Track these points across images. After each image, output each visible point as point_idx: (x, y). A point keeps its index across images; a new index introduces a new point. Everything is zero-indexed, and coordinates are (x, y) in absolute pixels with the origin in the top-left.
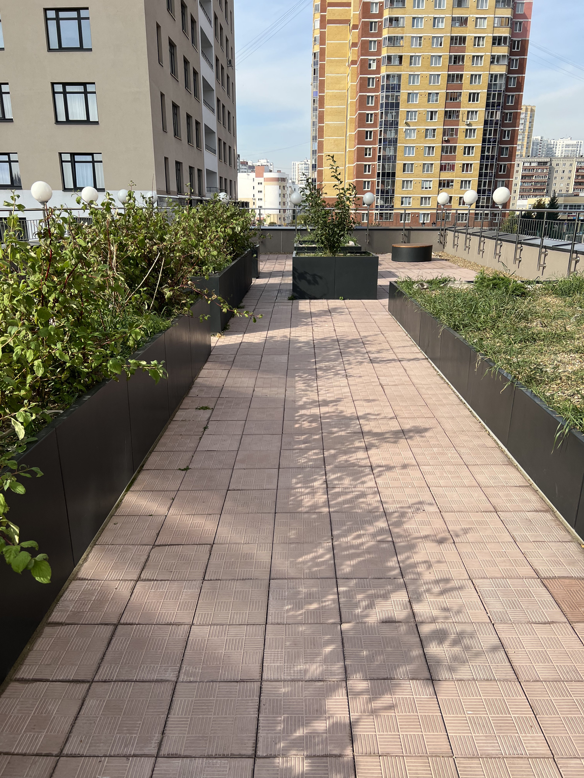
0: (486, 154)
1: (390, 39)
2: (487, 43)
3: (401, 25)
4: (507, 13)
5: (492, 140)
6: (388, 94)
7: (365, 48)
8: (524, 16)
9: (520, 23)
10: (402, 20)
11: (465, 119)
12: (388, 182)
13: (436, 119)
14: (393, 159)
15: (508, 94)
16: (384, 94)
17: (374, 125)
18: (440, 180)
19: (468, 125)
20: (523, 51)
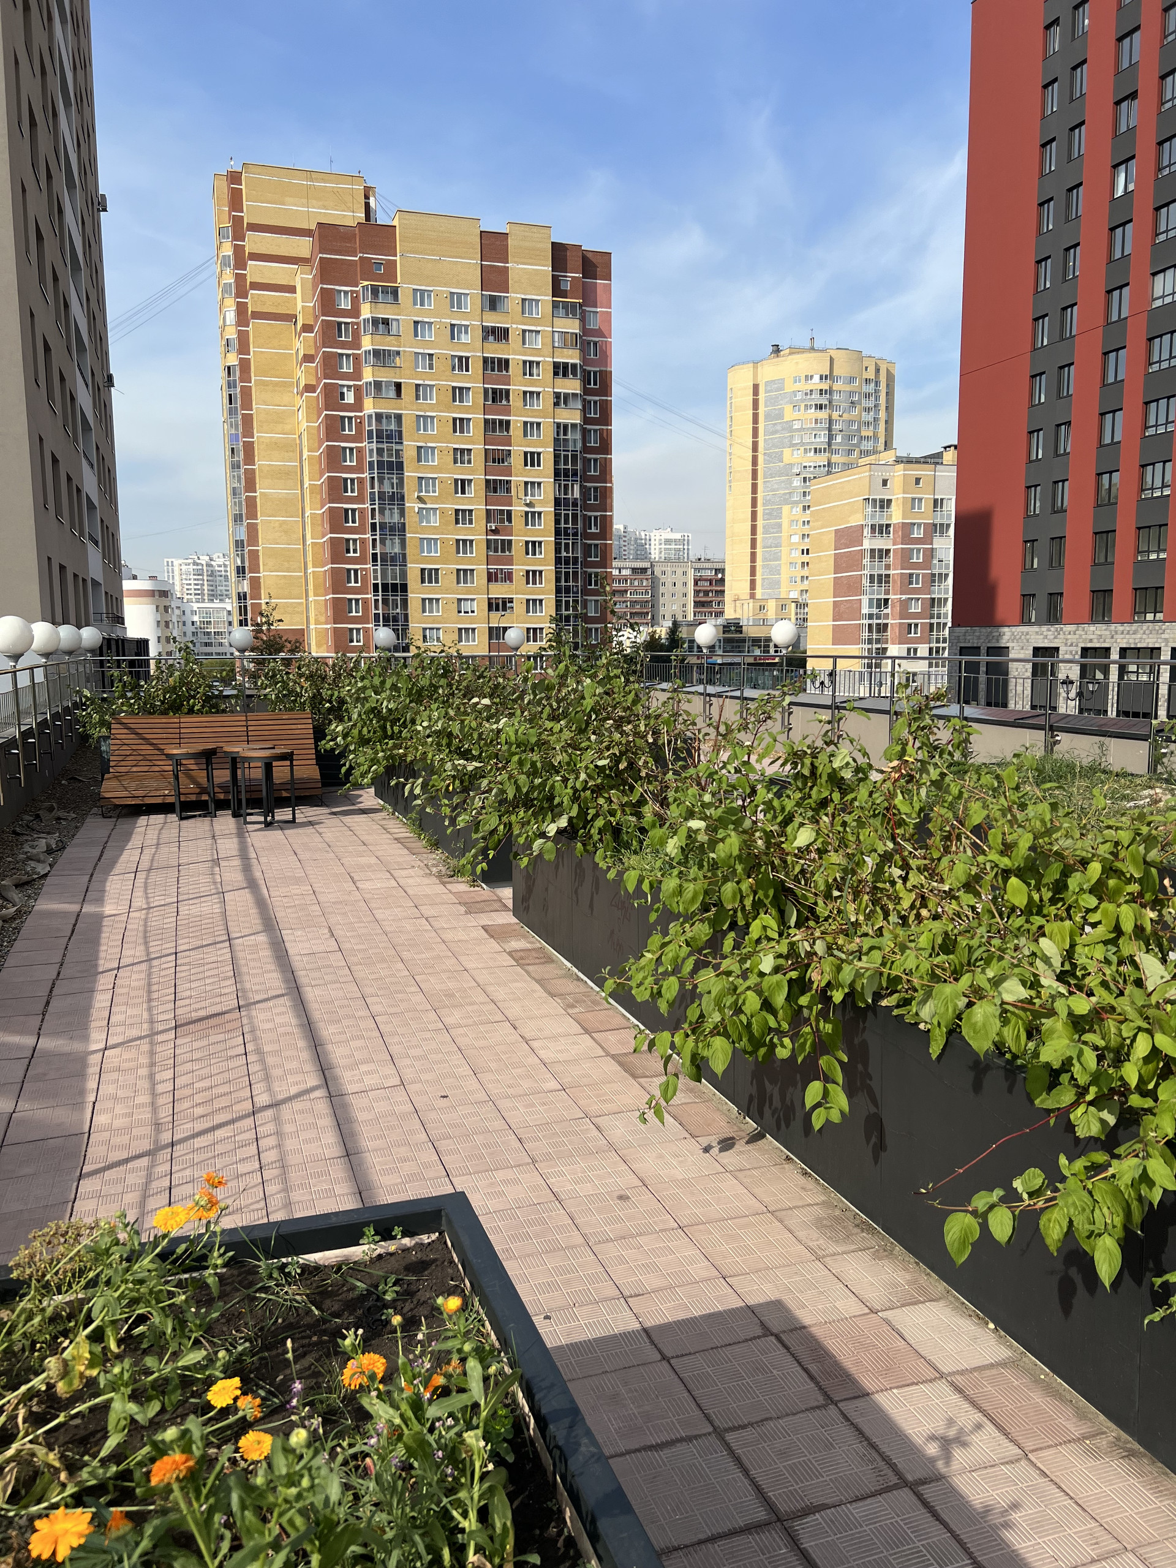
0: (564, 554)
1: (377, 353)
2: (545, 373)
3: (394, 331)
4: (573, 326)
5: (570, 531)
6: (380, 446)
7: (331, 366)
8: (599, 333)
9: (595, 344)
10: (394, 323)
11: (521, 494)
12: (395, 602)
13: (472, 492)
14: (401, 560)
15: (588, 456)
16: (374, 446)
17: (360, 499)
18: (489, 599)
19: (527, 505)
20: (605, 387)
